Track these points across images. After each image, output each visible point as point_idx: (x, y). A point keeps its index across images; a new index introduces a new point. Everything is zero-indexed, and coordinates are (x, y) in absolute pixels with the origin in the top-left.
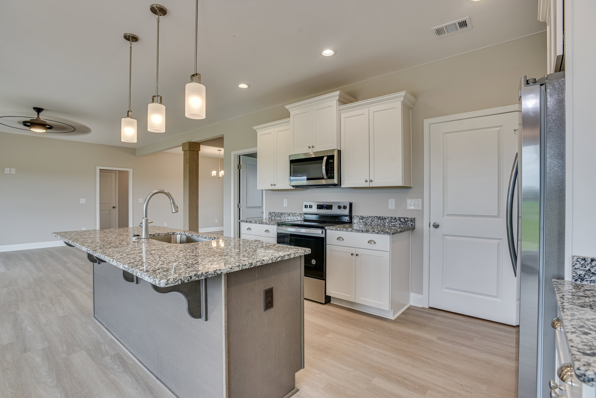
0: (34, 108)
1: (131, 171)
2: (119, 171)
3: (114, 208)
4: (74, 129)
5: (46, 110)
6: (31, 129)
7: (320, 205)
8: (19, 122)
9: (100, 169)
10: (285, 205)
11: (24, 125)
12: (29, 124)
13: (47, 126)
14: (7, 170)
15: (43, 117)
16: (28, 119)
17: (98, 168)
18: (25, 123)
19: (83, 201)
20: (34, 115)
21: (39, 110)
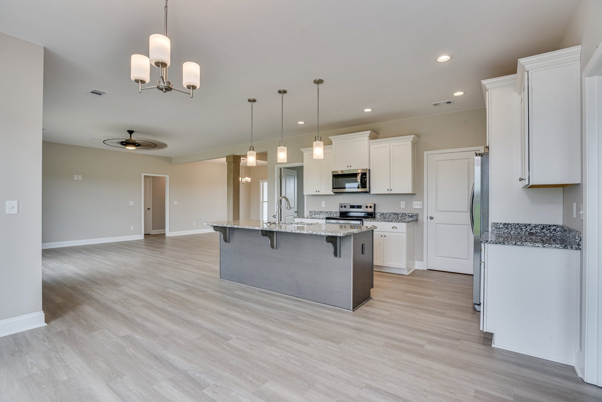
0: (128, 131)
1: (167, 177)
2: (153, 177)
3: (148, 209)
4: (155, 146)
5: (136, 132)
6: (126, 147)
7: (352, 206)
8: (118, 143)
9: (144, 176)
10: (323, 206)
11: (121, 144)
12: (125, 144)
13: (137, 144)
14: (76, 177)
15: (135, 137)
16: (124, 140)
17: (143, 175)
18: (122, 143)
19: (131, 203)
20: (127, 136)
21: (131, 132)
